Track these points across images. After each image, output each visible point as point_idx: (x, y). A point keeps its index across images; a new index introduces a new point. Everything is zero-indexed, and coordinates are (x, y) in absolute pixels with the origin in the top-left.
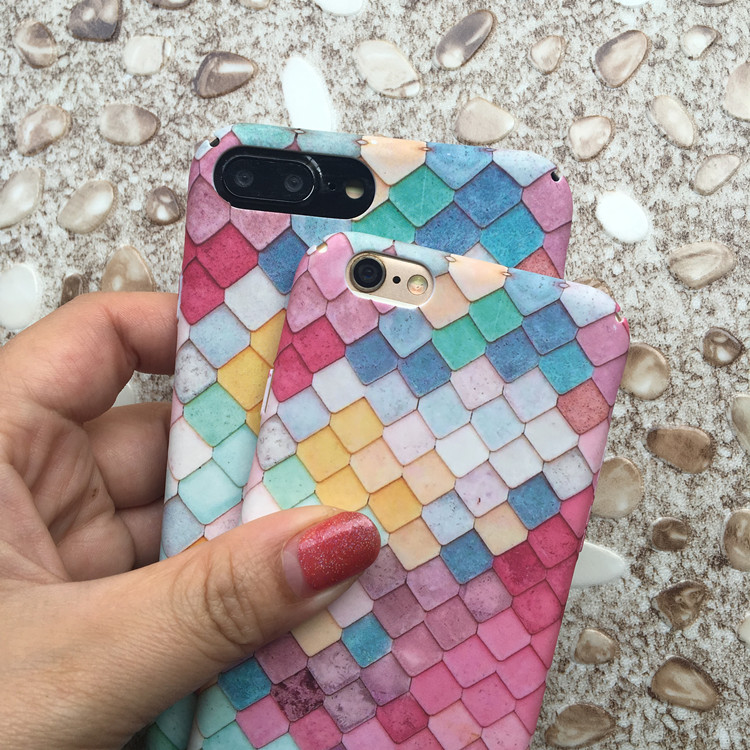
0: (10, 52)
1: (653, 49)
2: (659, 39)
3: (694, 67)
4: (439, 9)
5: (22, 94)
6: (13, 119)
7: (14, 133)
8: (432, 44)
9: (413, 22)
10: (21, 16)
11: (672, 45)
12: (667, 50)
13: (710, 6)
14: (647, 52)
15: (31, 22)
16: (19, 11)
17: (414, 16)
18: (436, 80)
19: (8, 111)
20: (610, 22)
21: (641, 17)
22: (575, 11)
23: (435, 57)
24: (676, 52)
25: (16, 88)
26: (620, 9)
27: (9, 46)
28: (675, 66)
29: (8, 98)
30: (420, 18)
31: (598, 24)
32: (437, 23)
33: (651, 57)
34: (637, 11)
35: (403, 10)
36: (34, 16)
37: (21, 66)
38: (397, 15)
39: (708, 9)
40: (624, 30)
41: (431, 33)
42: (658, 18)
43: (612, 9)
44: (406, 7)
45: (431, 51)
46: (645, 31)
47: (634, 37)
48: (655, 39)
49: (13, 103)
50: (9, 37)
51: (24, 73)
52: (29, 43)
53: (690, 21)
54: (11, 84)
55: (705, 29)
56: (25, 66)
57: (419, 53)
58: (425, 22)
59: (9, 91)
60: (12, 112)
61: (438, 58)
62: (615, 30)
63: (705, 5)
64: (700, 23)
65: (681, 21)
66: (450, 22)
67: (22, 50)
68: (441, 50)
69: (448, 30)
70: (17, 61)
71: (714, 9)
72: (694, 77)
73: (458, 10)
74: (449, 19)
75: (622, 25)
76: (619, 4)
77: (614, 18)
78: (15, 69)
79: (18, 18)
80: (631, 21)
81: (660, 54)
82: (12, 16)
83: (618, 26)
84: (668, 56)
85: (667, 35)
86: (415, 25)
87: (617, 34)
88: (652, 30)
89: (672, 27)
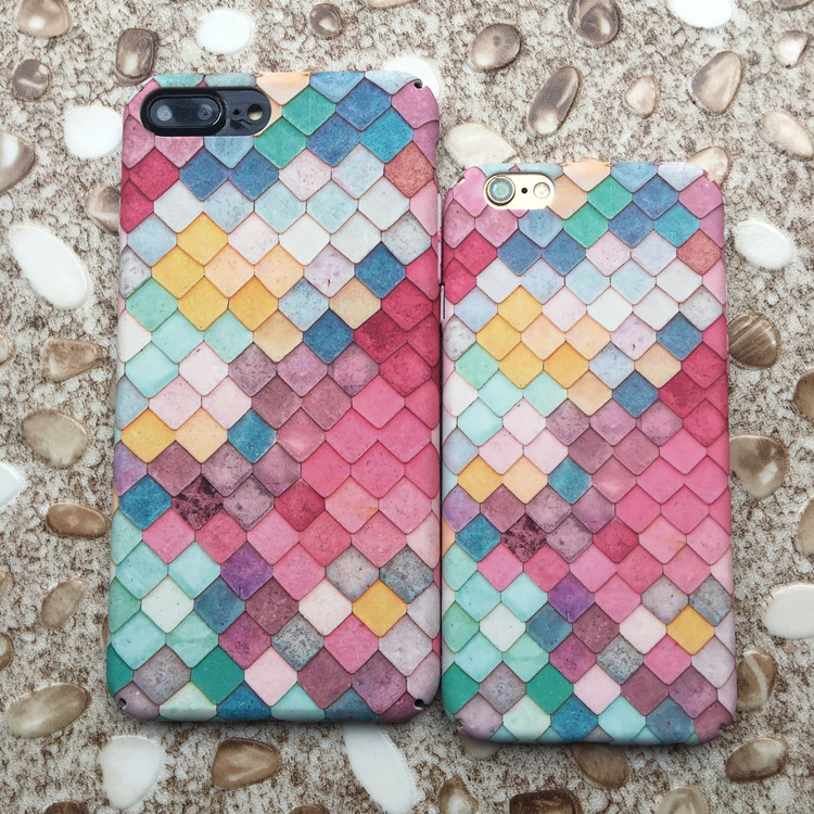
0: (86, 224)
1: (748, 66)
2: (751, 55)
3: (793, 74)
4: (520, 77)
5: (110, 266)
6: (107, 294)
7: (113, 308)
8: (522, 114)
9: (496, 96)
10: (88, 184)
11: (766, 58)
12: (762, 64)
13: (794, 8)
14: (743, 70)
15: (99, 189)
16: (83, 180)
17: (496, 90)
18: (535, 150)
19: (100, 286)
20: (697, 50)
21: (727, 36)
22: (659, 47)
23: (529, 127)
24: (772, 64)
25: (102, 260)
26: (703, 33)
27: (83, 218)
28: (775, 78)
29: (96, 273)
30: (503, 91)
31: (686, 54)
32: (521, 91)
33: (748, 75)
34: (721, 31)
35: (483, 87)
36: (100, 181)
37: (102, 237)
38: (478, 93)
39: (792, 13)
40: (713, 54)
41: (518, 104)
42: (745, 34)
43: (696, 36)
44: (485, 82)
45: (522, 122)
46: (735, 50)
47: (725, 60)
48: (747, 56)
49: (103, 277)
50: (81, 209)
51: (107, 243)
52: (104, 211)
53: (777, 29)
54: (95, 257)
55: (795, 33)
56: (106, 236)
57: (511, 126)
58: (509, 93)
59: (96, 266)
60: (104, 287)
61: (532, 126)
62: (705, 56)
63: (788, 9)
64: (787, 29)
65: (769, 31)
66: (535, 88)
67: (98, 219)
68: (533, 118)
69: (534, 96)
70: (95, 232)
71: (799, 12)
72: (797, 85)
73: (539, 73)
74: (533, 84)
75: (711, 49)
76: (702, 29)
77: (700, 44)
78: (95, 241)
79: (83, 186)
80: (718, 43)
81: (756, 70)
82: (78, 186)
83: (706, 51)
84: (765, 71)
85: (759, 49)
86: (500, 98)
87: (707, 60)
88: (742, 47)
89: (761, 40)
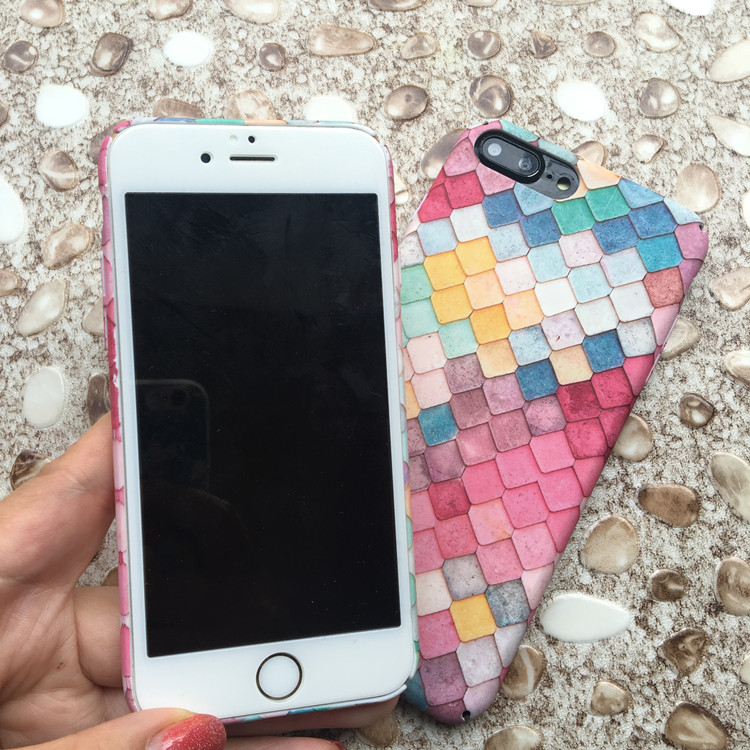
0: (35, 177)
1: (610, 156)
2: (614, 147)
3: (646, 169)
4: (422, 130)
5: (47, 215)
6: (39, 237)
7: (40, 249)
8: (417, 159)
9: (399, 141)
10: (45, 146)
11: (625, 151)
12: (621, 157)
13: (655, 118)
14: (605, 159)
15: (54, 151)
16: (42, 142)
17: (400, 136)
18: (422, 189)
19: (34, 230)
20: (570, 135)
21: (597, 130)
22: (539, 128)
23: (420, 170)
24: (630, 158)
25: (41, 209)
26: (578, 124)
27: (34, 173)
28: (630, 169)
29: (34, 218)
30: (405, 138)
31: (560, 137)
32: (420, 141)
33: (608, 163)
34: (593, 125)
35: (390, 132)
36: (56, 146)
37: (46, 190)
38: (385, 136)
39: (653, 121)
40: (583, 141)
41: (415, 150)
42: (612, 131)
43: (571, 124)
44: (392, 129)
45: (416, 165)
46: (601, 141)
47: (590, 149)
48: (610, 148)
49: (39, 223)
50: (34, 165)
51: (48, 196)
52: (53, 169)
53: (639, 132)
54: (36, 205)
55: (653, 138)
56: (50, 190)
57: (406, 167)
58: (410, 140)
59: (35, 212)
60: (37, 231)
61: (423, 171)
62: (576, 141)
63: (651, 118)
64: (648, 133)
65: (631, 132)
66: (432, 140)
67: (46, 176)
68: (426, 164)
69: (430, 147)
70: (42, 185)
71: (659, 121)
72: (647, 178)
73: (438, 130)
74: (431, 138)
75: (581, 137)
76: (577, 120)
77: (574, 132)
78: (40, 193)
79: (42, 149)
80: (588, 134)
81: (616, 160)
82: (37, 146)
83: (577, 138)
84: (623, 162)
85: (620, 144)
86: (402, 144)
87: (577, 145)
88: (608, 140)
89: (624, 138)
